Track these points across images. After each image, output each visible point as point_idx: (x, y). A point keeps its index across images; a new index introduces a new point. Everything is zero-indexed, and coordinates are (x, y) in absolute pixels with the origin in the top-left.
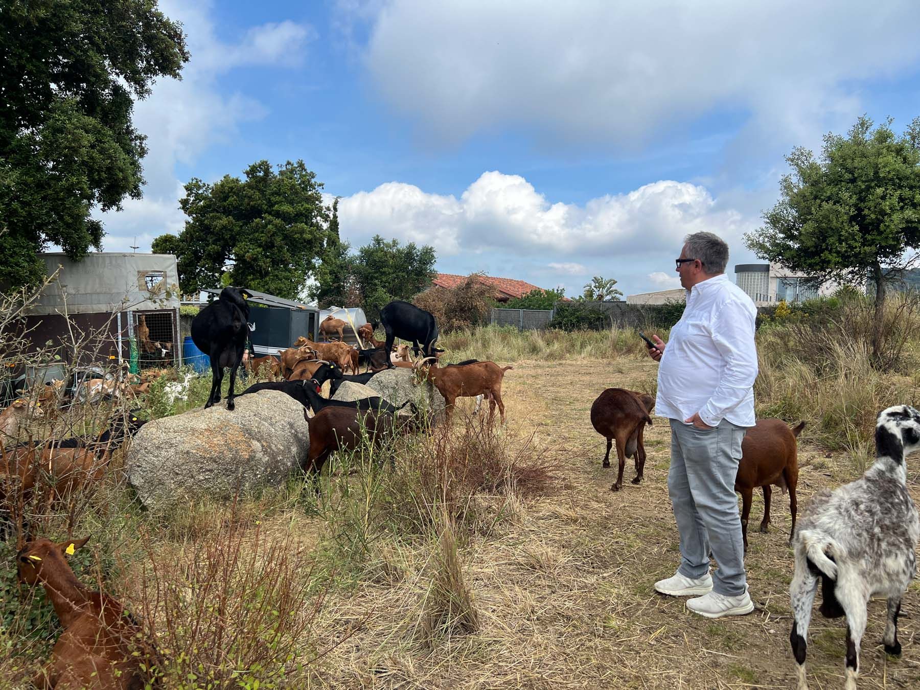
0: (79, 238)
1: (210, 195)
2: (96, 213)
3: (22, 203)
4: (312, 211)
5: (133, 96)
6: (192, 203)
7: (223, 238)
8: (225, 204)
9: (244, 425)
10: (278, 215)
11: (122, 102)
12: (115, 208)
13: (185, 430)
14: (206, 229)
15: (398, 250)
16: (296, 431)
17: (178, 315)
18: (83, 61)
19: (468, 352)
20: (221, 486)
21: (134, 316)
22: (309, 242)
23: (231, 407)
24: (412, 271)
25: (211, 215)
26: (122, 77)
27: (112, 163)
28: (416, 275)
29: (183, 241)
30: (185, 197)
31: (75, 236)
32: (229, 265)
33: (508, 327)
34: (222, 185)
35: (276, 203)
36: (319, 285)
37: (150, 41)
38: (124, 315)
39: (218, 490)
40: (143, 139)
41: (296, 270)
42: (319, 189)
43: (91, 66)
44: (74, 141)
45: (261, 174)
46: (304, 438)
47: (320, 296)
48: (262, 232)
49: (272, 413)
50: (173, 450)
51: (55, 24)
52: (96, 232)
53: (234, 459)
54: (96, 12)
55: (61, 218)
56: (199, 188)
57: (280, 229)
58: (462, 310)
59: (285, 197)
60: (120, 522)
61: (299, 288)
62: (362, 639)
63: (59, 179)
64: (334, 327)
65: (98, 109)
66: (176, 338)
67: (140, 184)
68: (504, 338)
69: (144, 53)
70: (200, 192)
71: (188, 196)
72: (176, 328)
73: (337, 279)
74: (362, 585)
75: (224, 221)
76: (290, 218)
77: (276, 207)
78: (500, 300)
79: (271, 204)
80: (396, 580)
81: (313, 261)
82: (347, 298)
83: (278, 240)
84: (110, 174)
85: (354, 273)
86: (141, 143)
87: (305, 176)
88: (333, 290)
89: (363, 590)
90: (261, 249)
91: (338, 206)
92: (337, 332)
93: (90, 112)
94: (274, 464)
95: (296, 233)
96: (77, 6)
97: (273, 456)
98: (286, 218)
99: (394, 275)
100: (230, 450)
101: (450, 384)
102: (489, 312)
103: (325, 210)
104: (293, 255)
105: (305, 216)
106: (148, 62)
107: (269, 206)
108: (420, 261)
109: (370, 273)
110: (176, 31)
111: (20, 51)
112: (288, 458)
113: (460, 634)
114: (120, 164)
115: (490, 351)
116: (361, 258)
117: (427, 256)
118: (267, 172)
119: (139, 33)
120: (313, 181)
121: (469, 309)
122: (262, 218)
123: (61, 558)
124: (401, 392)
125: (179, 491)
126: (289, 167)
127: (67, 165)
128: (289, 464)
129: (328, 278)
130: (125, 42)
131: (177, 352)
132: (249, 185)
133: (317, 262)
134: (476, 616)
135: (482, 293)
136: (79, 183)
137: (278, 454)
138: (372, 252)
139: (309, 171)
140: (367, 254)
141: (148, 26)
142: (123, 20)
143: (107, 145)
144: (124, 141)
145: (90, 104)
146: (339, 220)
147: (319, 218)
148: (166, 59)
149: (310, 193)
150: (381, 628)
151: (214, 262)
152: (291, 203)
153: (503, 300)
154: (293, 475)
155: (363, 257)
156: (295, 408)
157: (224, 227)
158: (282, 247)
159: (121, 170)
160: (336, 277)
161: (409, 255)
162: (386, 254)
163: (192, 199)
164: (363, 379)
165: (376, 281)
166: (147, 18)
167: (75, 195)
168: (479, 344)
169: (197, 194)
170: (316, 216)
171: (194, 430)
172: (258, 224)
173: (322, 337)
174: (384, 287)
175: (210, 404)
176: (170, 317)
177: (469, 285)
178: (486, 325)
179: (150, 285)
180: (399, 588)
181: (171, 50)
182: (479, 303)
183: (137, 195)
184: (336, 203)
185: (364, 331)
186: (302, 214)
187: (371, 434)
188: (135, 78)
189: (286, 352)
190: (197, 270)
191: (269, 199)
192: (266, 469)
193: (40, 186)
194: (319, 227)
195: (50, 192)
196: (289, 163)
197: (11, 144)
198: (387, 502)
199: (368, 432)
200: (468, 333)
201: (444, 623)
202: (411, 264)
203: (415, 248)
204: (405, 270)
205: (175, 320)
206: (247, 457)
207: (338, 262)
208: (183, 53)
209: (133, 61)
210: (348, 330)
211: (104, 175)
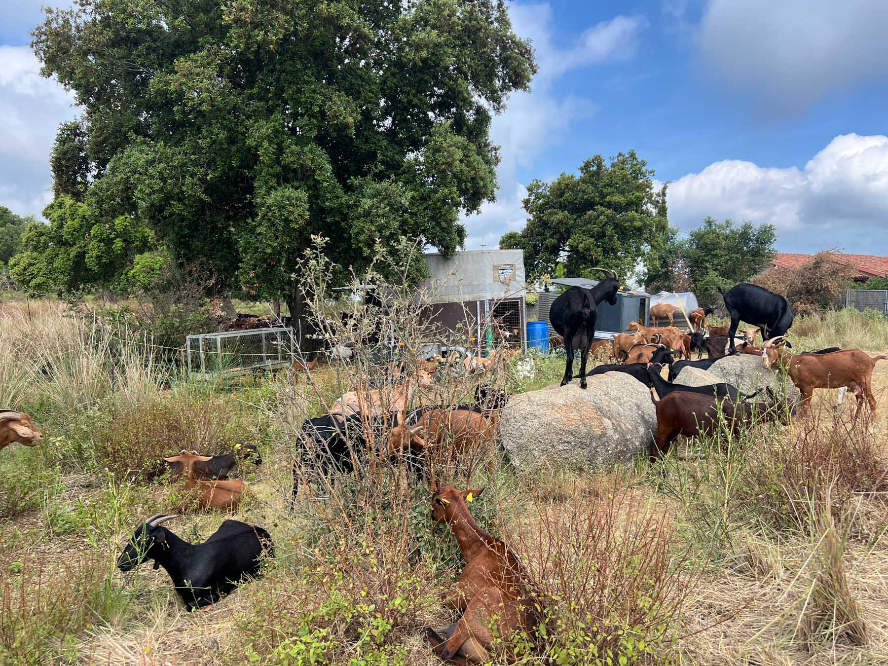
0: (451, 240)
1: (548, 193)
2: (462, 218)
3: (411, 213)
4: (643, 198)
5: (492, 113)
6: (533, 202)
7: (559, 232)
8: (561, 200)
9: (596, 403)
10: (609, 205)
11: (482, 118)
12: (475, 212)
13: (546, 404)
14: (544, 224)
15: (732, 231)
16: (643, 412)
17: (524, 302)
18: (454, 89)
19: (818, 339)
20: (577, 457)
21: (490, 304)
22: (639, 229)
23: (584, 386)
24: (748, 252)
25: (549, 211)
26: (483, 97)
27: (475, 174)
28: (752, 256)
29: (524, 237)
30: (527, 197)
31: (448, 238)
32: (563, 256)
33: (868, 311)
34: (559, 183)
35: (608, 194)
36: (646, 271)
37: (505, 61)
38: (482, 303)
39: (575, 461)
40: (498, 149)
41: (625, 257)
42: (650, 177)
43: (460, 92)
44: (449, 157)
45: (595, 168)
46: (651, 420)
47: (648, 283)
48: (595, 223)
49: (621, 394)
50: (536, 421)
51: (434, 62)
52: (461, 232)
53: (588, 434)
54: (464, 45)
55: (438, 224)
56: (539, 187)
57: (611, 219)
58: (808, 292)
59: (617, 188)
60: (501, 478)
61: (628, 275)
62: (729, 627)
63: (435, 191)
64: (665, 311)
65: (465, 128)
66: (523, 323)
67: (495, 189)
68: (865, 324)
69: (500, 74)
70: (539, 191)
71: (530, 195)
72: (522, 315)
73: (665, 264)
74: (724, 572)
75: (560, 215)
76: (621, 208)
77: (608, 198)
78: (856, 280)
79: (603, 196)
80: (762, 573)
81: (642, 247)
82: (675, 282)
83: (609, 230)
84: (473, 183)
85: (683, 257)
86: (496, 153)
87: (636, 165)
88: (661, 275)
89: (725, 577)
90: (593, 239)
91: (667, 191)
92: (667, 318)
93: (459, 132)
94: (625, 441)
95: (626, 222)
96: (450, 43)
97: (623, 434)
98: (618, 208)
99: (727, 257)
100: (585, 425)
101: (807, 374)
102: (843, 294)
103: (655, 196)
104: (623, 244)
105: (635, 204)
106: (504, 81)
107: (602, 198)
108: (757, 241)
109: (699, 257)
110: (526, 49)
111: (409, 88)
112: (636, 437)
113: (844, 644)
114: (482, 174)
115: (847, 339)
116: (691, 242)
117: (766, 235)
118: (599, 167)
119: (496, 56)
120: (644, 169)
121: (818, 291)
122: (595, 210)
123: (463, 503)
124: (747, 380)
125: (542, 458)
126: (621, 158)
127: (442, 181)
128: (637, 443)
129: (657, 263)
130: (486, 66)
131: (523, 335)
132: (583, 181)
133: (646, 248)
134: (864, 630)
135: (835, 273)
136: (450, 193)
137: (627, 433)
138: (703, 235)
139: (639, 160)
140: (698, 238)
141: (504, 49)
142: (485, 46)
143: (472, 159)
144: (483, 153)
145: (459, 125)
146: (667, 205)
147: (649, 205)
148: (518, 75)
149: (641, 181)
150: (748, 619)
151: (551, 254)
152: (622, 193)
153: (863, 280)
154: (641, 454)
155: (693, 240)
156: (641, 390)
157: (560, 222)
158: (612, 236)
159: (482, 179)
160: (664, 262)
161: (744, 236)
162: (718, 236)
163: (533, 198)
164: (704, 365)
165: (708, 265)
166: (503, 42)
167: (448, 203)
168: (832, 331)
169: (537, 194)
170: (646, 204)
171: (553, 404)
172: (590, 216)
173: (651, 322)
174: (716, 270)
175: (565, 382)
176: (518, 305)
177: (817, 265)
178: (840, 308)
179: (501, 276)
180: (765, 583)
181: (523, 67)
182: (831, 284)
183: (492, 199)
184: (665, 188)
185: (697, 315)
186: (632, 203)
187: (730, 421)
188: (494, 97)
189: (619, 336)
190: (536, 263)
191: (602, 191)
192: (616, 446)
193: (423, 198)
194: (648, 214)
195: (430, 203)
196: (620, 155)
197: (403, 166)
198: (744, 492)
199: (726, 419)
200: (816, 317)
201: (827, 628)
202: (746, 244)
203: (752, 228)
204: (739, 251)
205: (522, 307)
206: (600, 433)
207: (667, 248)
208: (532, 66)
209: (491, 81)
210: (678, 316)
211: (469, 185)
